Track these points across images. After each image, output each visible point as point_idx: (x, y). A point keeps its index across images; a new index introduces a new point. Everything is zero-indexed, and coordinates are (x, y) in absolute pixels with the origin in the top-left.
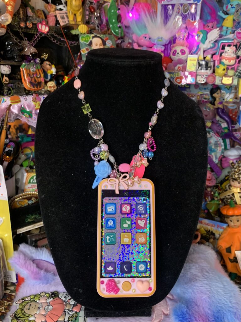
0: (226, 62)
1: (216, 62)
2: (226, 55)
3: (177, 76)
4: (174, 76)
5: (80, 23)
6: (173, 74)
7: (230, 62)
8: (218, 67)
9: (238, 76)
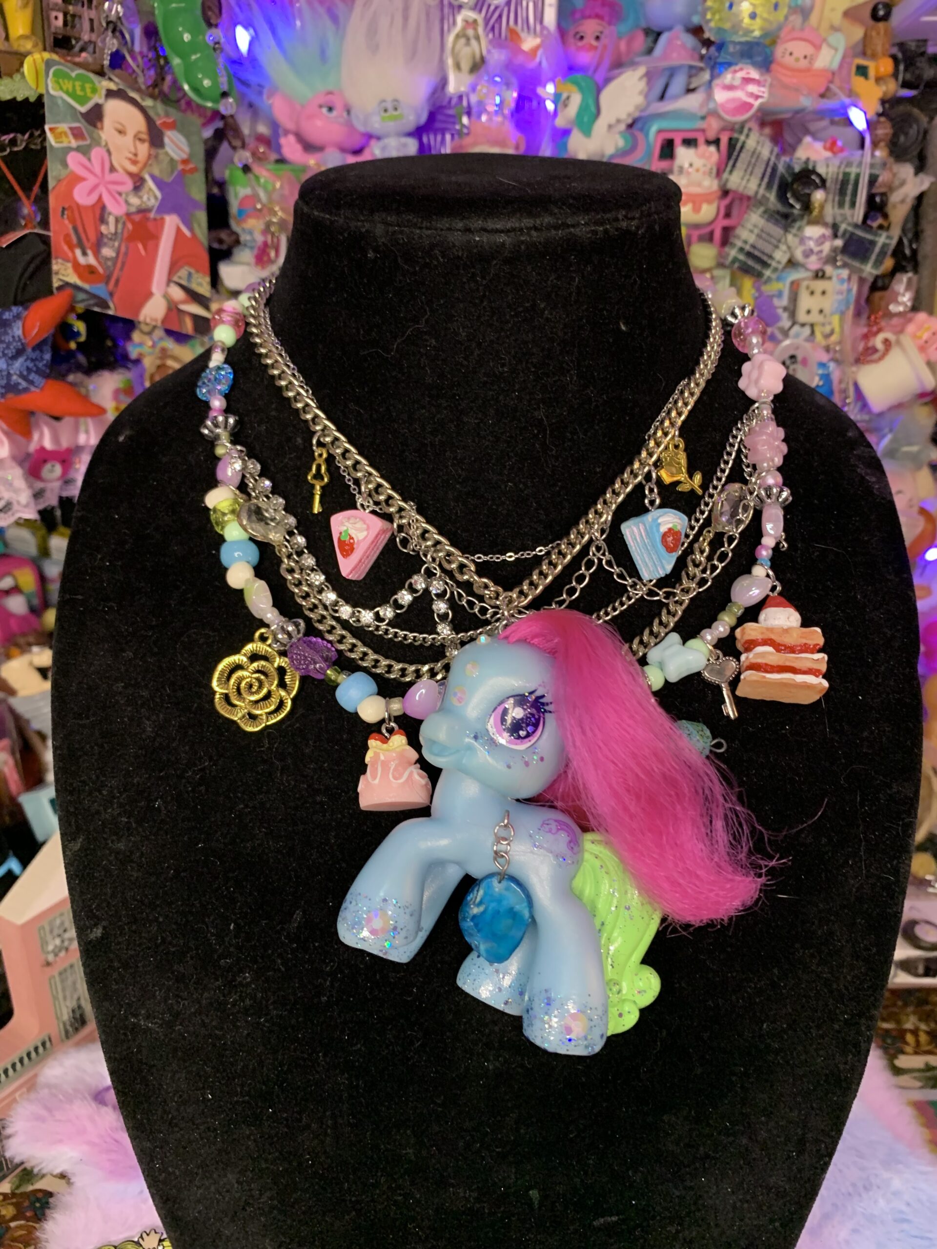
2: (684, 181)
5: (28, 45)
7: (697, 211)
9: (736, 265)
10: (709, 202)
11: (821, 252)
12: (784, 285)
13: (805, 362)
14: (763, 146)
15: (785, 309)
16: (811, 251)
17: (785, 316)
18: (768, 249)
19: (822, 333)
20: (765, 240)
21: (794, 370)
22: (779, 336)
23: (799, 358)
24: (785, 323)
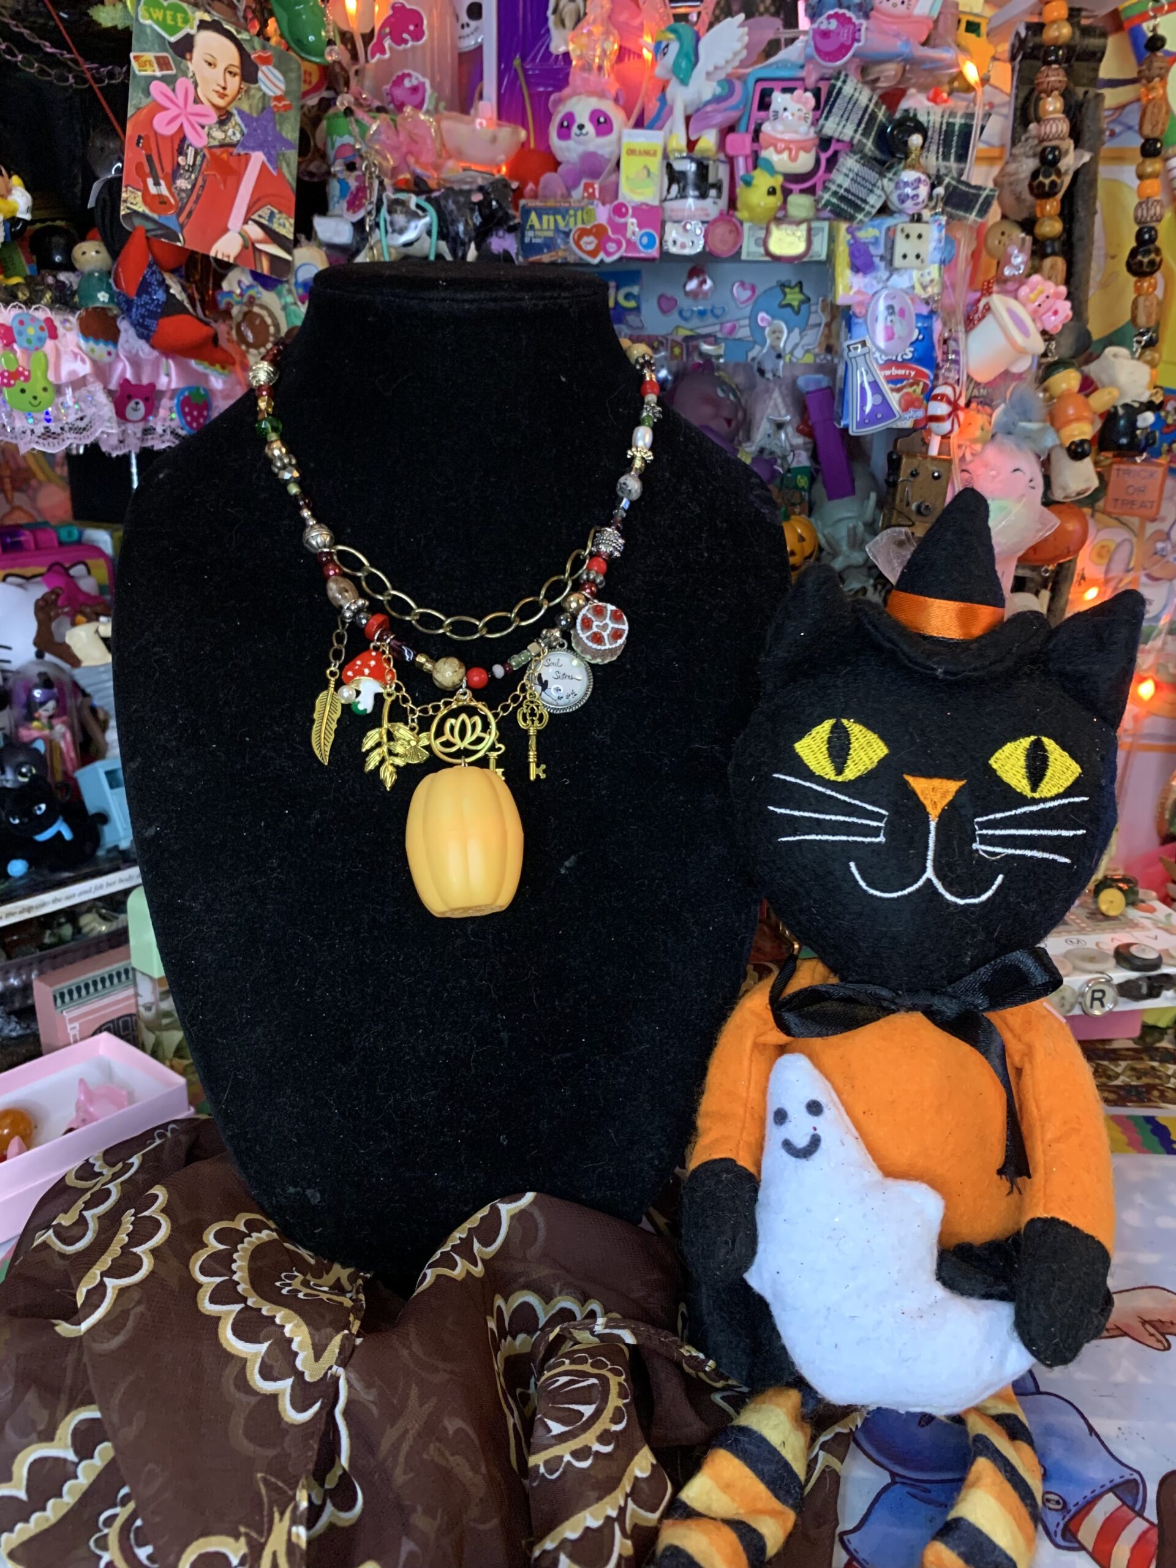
0: (780, 160)
1: (741, 163)
2: (780, 127)
3: (583, 222)
4: (567, 225)
6: (564, 218)
7: (793, 159)
8: (748, 183)
10: (807, 151)
11: (917, 196)
12: (880, 232)
13: (903, 313)
14: (861, 92)
16: (907, 196)
17: (882, 265)
18: (862, 193)
19: (921, 283)
20: (859, 184)
21: (892, 321)
23: (897, 309)
24: (887, 274)
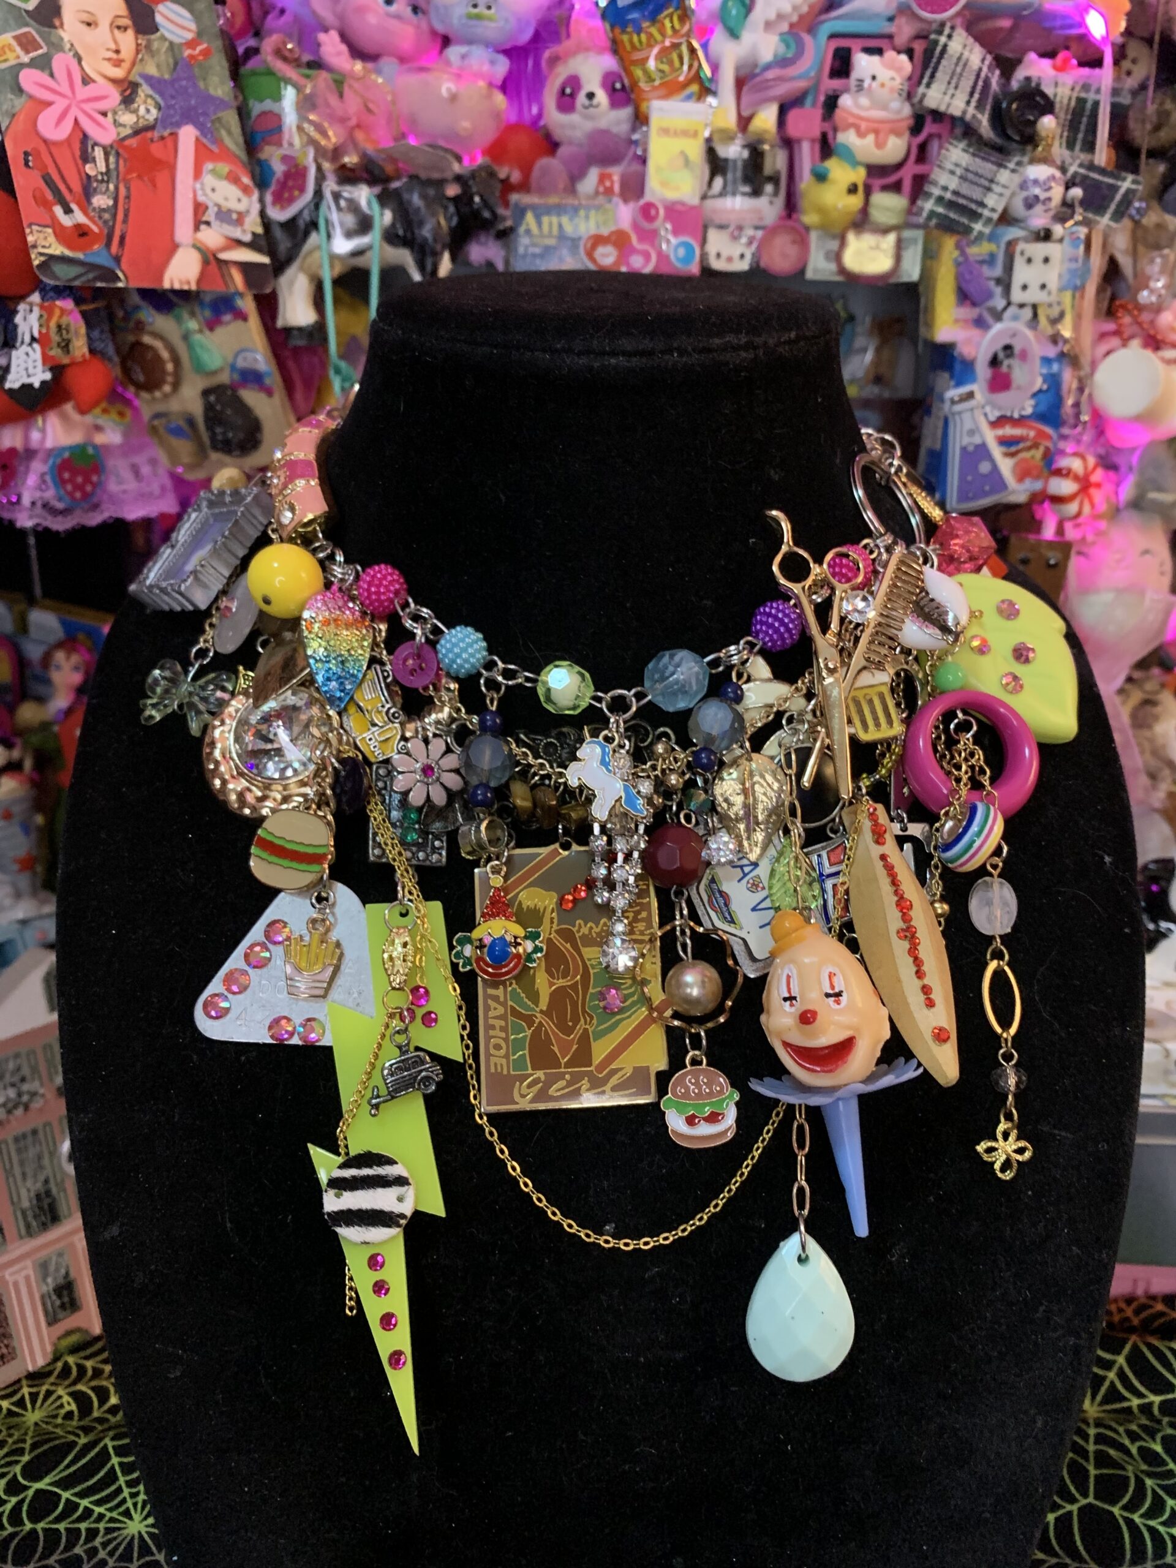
0: (863, 146)
1: (803, 149)
4: (577, 231)
6: (572, 220)
8: (821, 177)
9: (934, 222)
10: (898, 134)
11: (1049, 199)
12: (998, 247)
13: (1024, 356)
14: (971, 51)
15: (998, 281)
16: (1037, 197)
17: (998, 290)
18: (976, 193)
19: (1048, 317)
20: (972, 182)
21: (1009, 366)
22: (989, 318)
23: (1017, 349)
24: (999, 303)
